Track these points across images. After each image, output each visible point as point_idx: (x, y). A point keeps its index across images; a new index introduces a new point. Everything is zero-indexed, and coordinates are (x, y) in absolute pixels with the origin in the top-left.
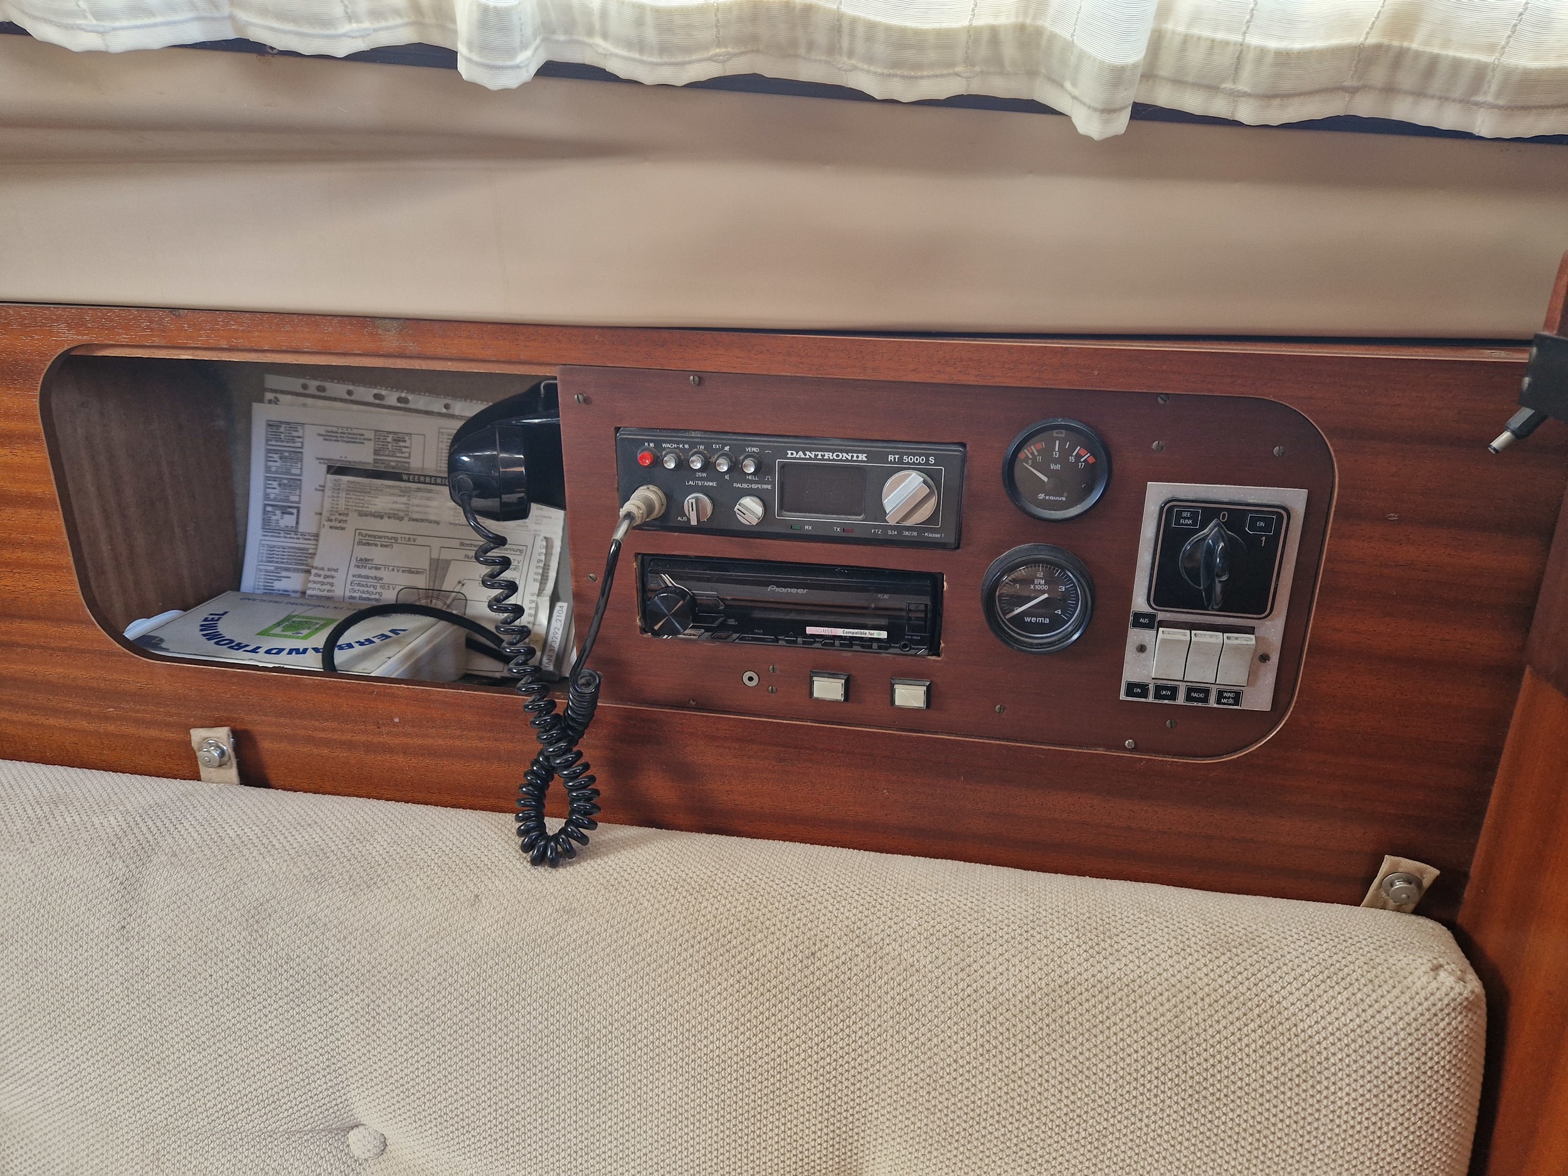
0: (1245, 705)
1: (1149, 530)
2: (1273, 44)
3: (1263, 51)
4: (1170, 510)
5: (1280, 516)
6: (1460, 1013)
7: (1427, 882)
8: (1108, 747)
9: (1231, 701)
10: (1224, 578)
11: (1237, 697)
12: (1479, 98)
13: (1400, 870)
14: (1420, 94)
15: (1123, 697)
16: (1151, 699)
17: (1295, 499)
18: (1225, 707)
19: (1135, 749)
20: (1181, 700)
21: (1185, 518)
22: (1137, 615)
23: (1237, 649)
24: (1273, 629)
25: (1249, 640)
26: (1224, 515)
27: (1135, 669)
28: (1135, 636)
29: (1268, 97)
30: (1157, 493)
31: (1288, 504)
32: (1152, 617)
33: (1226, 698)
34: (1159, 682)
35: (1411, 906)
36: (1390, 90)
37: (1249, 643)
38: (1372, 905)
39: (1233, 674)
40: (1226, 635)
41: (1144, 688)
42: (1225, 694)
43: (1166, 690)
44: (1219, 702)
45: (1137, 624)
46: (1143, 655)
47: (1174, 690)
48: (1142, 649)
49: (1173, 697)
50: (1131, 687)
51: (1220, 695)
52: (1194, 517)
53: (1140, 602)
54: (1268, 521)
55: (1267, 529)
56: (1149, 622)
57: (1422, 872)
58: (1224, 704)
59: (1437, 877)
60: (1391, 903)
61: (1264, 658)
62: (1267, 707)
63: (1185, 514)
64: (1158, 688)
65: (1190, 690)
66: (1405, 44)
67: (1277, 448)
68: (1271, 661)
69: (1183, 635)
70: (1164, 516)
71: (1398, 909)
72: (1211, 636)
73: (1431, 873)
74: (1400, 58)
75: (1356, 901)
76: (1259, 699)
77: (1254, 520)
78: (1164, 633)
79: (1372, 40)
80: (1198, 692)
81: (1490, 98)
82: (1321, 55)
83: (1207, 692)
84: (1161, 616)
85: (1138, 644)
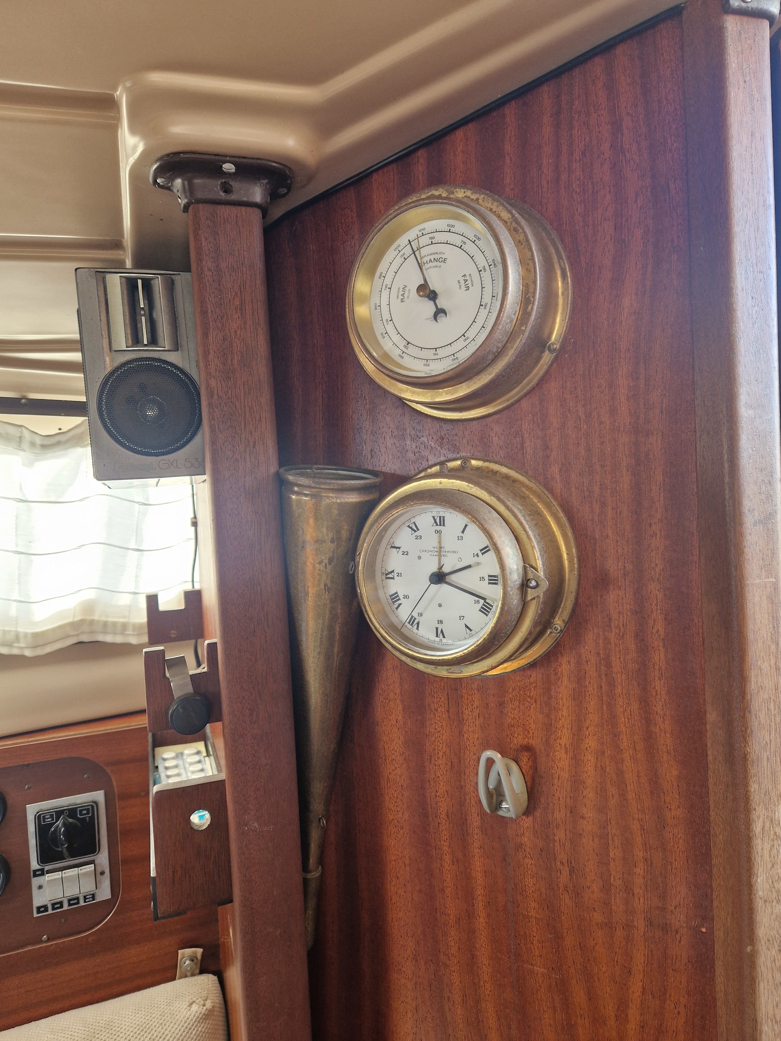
0: (98, 899)
1: (31, 828)
2: (30, 631)
3: (26, 634)
4: (39, 818)
5: (92, 807)
6: (202, 1023)
7: (199, 957)
8: (33, 944)
9: (91, 899)
10: (66, 846)
11: (93, 897)
12: (127, 633)
13: (186, 956)
14: (105, 632)
15: (35, 915)
16: (50, 911)
17: (99, 796)
18: (89, 903)
19: (49, 940)
20: (66, 907)
21: (47, 818)
22: (35, 871)
23: (86, 874)
24: (103, 858)
25: (91, 867)
26: (66, 813)
27: (39, 899)
28: (36, 882)
29: (35, 647)
30: (32, 810)
31: (96, 799)
32: (42, 870)
33: (88, 898)
34: (53, 902)
35: (197, 971)
36: (92, 632)
37: (91, 869)
38: (180, 978)
39: (88, 887)
40: (80, 868)
41: (45, 908)
42: (87, 897)
43: (58, 905)
44: (85, 902)
45: (35, 875)
46: (42, 890)
47: (61, 903)
48: (40, 887)
49: (61, 906)
50: (39, 909)
51: (85, 898)
52: (52, 816)
53: (34, 865)
54: (88, 810)
55: (88, 813)
56: (42, 873)
57: (195, 953)
58: (88, 902)
59: (203, 953)
60: (188, 974)
61: (102, 873)
62: (109, 897)
63: (47, 817)
64: (53, 905)
65: (69, 901)
66: (92, 618)
67: (85, 776)
68: (106, 873)
69: (57, 875)
70: (37, 820)
71: (193, 975)
72: (72, 871)
73: (199, 951)
74: (92, 622)
75: (173, 979)
76: (105, 894)
77: (81, 811)
78: (48, 877)
79: (78, 618)
80: (74, 900)
81: (131, 632)
82: (53, 630)
83: (78, 899)
84: (47, 868)
85: (38, 885)
